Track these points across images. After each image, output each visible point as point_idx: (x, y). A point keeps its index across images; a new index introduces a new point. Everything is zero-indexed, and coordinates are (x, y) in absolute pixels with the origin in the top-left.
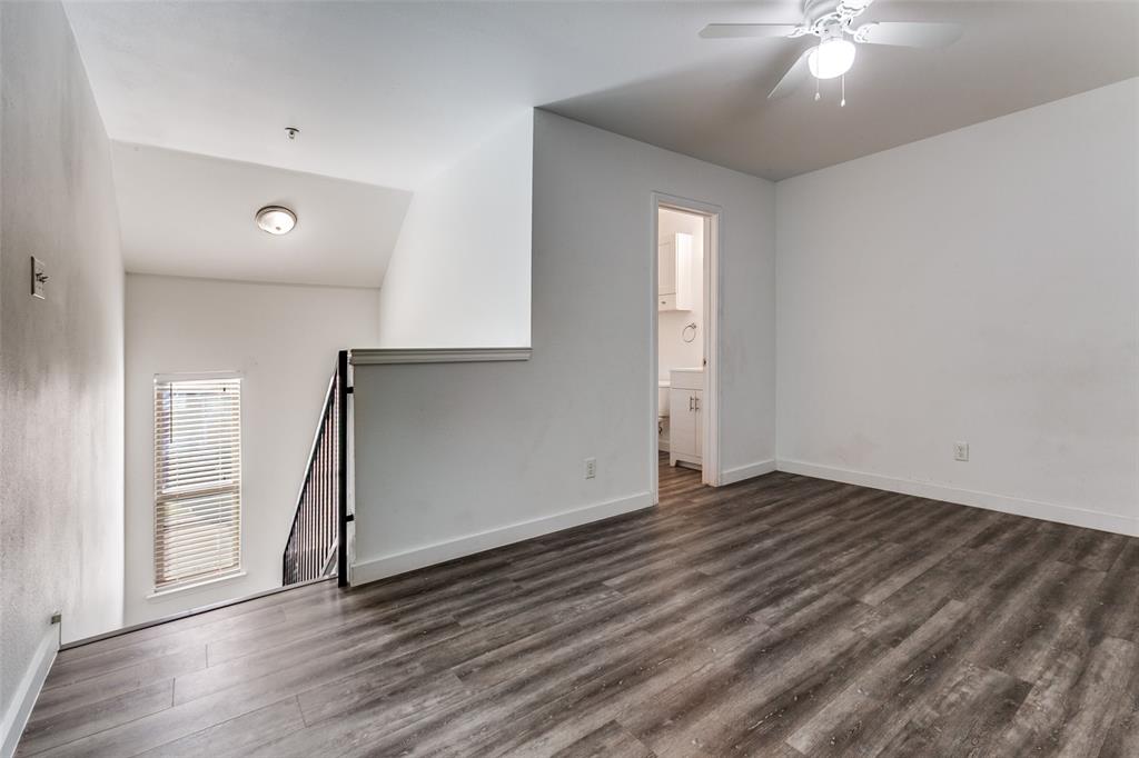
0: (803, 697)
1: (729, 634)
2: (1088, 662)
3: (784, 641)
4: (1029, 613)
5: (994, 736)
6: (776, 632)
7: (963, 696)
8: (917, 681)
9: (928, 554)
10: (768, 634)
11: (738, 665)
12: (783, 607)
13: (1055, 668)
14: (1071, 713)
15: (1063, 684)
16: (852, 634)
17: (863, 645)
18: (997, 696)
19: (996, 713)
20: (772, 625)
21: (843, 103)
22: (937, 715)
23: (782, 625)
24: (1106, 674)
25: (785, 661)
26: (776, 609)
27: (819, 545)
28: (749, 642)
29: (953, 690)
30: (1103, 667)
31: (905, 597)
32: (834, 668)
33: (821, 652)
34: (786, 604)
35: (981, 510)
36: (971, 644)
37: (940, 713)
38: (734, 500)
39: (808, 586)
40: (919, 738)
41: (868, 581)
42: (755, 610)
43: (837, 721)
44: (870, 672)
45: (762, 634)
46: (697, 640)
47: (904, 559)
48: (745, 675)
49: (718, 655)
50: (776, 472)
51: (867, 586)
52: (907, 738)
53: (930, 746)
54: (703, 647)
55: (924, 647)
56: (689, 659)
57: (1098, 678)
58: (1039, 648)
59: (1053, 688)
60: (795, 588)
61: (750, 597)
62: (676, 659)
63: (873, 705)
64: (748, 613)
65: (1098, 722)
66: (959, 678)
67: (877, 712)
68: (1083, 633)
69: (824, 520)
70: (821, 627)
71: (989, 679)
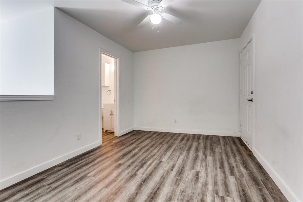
0: (156, 193)
1: (132, 181)
2: (206, 163)
3: (147, 178)
4: (194, 155)
5: (197, 186)
6: (144, 176)
7: (189, 178)
8: (179, 178)
9: (173, 146)
10: (142, 177)
11: (137, 189)
12: (144, 168)
13: (202, 166)
14: (207, 176)
15: (204, 169)
16: (163, 170)
17: (166, 173)
18: (194, 176)
19: (196, 180)
20: (143, 174)
21: (158, 32)
22: (185, 186)
23: (146, 173)
24: (210, 165)
25: (149, 184)
26: (143, 169)
27: (149, 148)
28: (138, 181)
29: (186, 178)
30: (209, 163)
31: (171, 157)
32: (161, 182)
33: (156, 178)
34: (145, 166)
35: (180, 133)
36: (186, 165)
37: (186, 185)
38: (125, 140)
39: (149, 160)
40: (184, 193)
41: (163, 155)
42: (137, 171)
43: (165, 196)
44: (169, 180)
45: (141, 177)
46: (123, 185)
47: (168, 148)
48: (139, 192)
49: (130, 189)
50: (134, 130)
51: (163, 157)
52: (181, 194)
53: (186, 195)
54: (125, 187)
55: (178, 169)
56: (122, 193)
57: (209, 166)
58: (198, 163)
59: (203, 171)
60: (147, 161)
61: (135, 167)
62: (118, 194)
63: (172, 188)
64: (136, 172)
65: (212, 176)
66: (187, 175)
67: (173, 190)
68: (204, 157)
69: (149, 141)
70: (155, 171)
71: (192, 173)
